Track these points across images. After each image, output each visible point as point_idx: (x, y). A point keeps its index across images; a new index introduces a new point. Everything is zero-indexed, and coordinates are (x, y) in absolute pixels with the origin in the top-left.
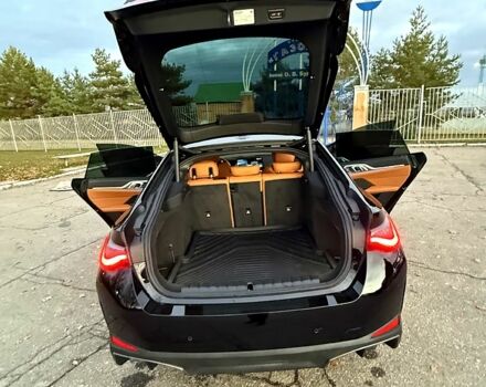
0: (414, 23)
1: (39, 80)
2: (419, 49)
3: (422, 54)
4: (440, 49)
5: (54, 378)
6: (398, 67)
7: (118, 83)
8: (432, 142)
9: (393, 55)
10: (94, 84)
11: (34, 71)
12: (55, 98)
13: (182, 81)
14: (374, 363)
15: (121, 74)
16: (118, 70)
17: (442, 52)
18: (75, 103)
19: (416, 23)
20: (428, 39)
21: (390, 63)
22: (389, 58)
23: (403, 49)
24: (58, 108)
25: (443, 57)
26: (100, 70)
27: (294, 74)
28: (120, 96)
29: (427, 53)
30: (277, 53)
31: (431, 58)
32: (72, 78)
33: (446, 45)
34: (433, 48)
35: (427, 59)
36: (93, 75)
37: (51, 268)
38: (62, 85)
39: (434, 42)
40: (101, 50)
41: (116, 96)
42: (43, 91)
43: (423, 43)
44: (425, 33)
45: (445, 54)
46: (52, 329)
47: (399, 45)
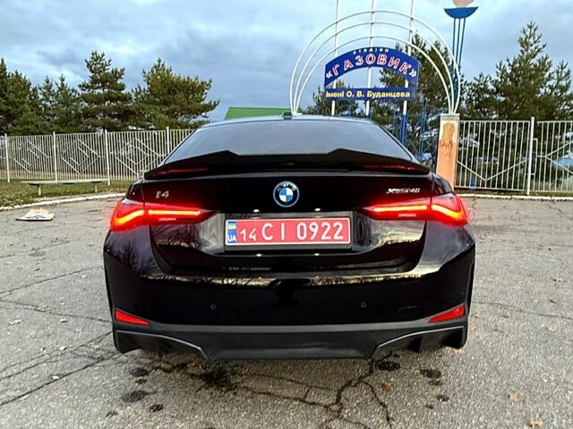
0: (524, 43)
1: (11, 88)
2: (531, 77)
3: (536, 84)
4: (559, 79)
5: (29, 389)
6: (503, 99)
7: (119, 98)
8: (546, 195)
9: (495, 83)
10: (84, 98)
11: (5, 76)
12: (29, 114)
13: (206, 102)
14: (438, 390)
15: (122, 87)
16: (119, 82)
17: (563, 83)
18: (56, 123)
19: (527, 43)
20: (544, 66)
21: (491, 93)
22: (491, 87)
23: (510, 76)
24: (31, 127)
25: (564, 89)
26: (94, 81)
27: (359, 94)
28: (118, 116)
29: (542, 83)
30: (337, 66)
31: (548, 90)
32: (55, 88)
33: (568, 73)
34: (550, 78)
35: (542, 91)
36: (83, 87)
37: (20, 294)
38: (41, 97)
39: (551, 70)
40: (100, 54)
41: (113, 117)
42: (13, 104)
43: (537, 69)
44: (539, 56)
45: (568, 86)
46: (23, 348)
47: (504, 71)
